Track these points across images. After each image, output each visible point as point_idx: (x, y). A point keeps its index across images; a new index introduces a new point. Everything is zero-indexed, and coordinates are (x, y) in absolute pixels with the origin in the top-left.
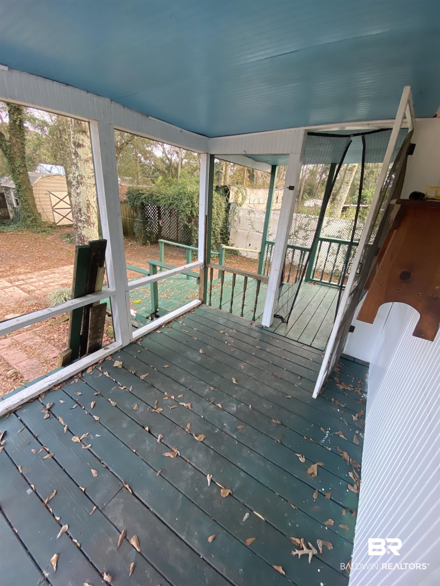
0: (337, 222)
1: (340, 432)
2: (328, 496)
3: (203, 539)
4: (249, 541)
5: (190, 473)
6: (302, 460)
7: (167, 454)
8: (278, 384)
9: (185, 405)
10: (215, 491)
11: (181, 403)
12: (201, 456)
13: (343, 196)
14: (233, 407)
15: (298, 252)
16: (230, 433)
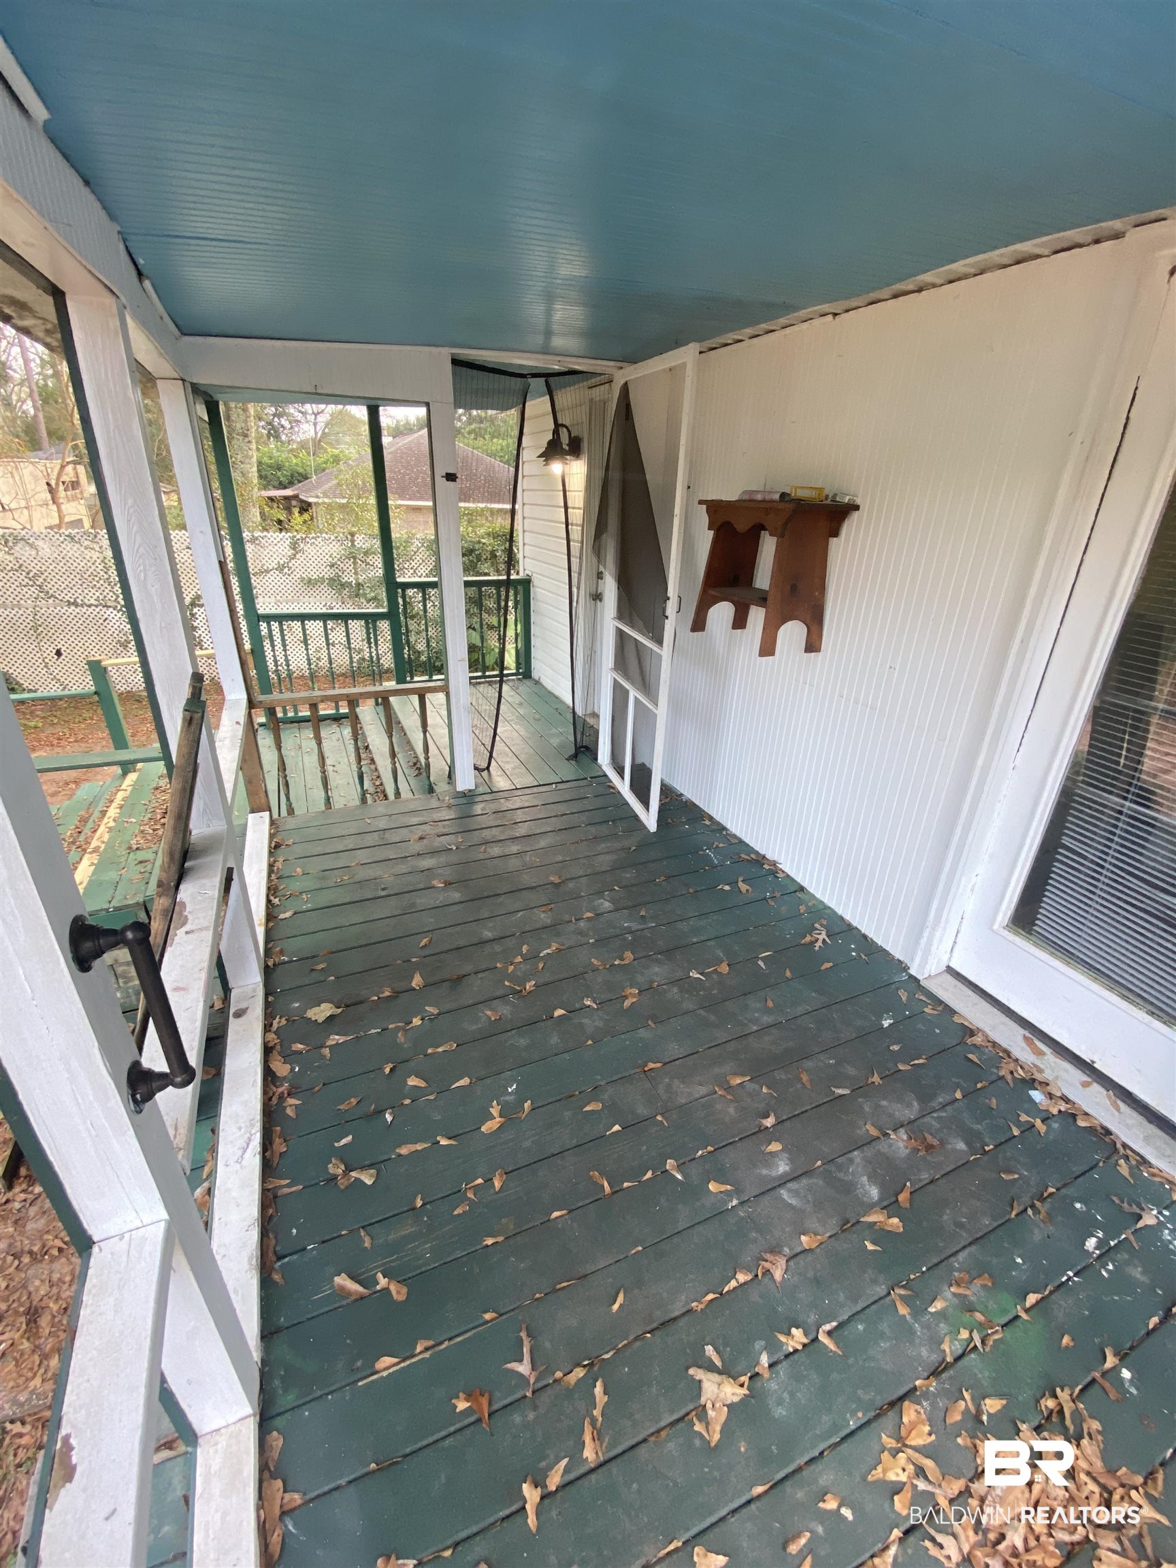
0: (317, 543)
1: (716, 843)
2: (778, 895)
3: (768, 1011)
4: (788, 974)
5: (675, 990)
6: (727, 888)
7: (627, 1004)
8: (603, 846)
9: (549, 951)
10: (715, 976)
11: (541, 955)
12: (657, 969)
13: (249, 472)
14: (602, 904)
15: (357, 627)
16: (643, 927)
